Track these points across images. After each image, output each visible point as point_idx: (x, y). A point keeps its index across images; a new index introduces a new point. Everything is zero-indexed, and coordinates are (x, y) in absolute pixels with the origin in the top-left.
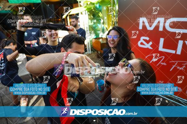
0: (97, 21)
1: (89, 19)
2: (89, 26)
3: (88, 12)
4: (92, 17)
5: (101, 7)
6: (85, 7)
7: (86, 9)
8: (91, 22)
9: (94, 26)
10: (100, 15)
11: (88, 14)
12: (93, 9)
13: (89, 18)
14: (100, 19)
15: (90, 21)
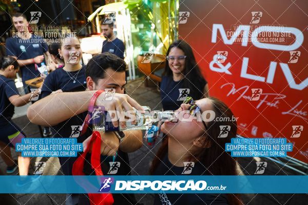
0: (144, 26)
1: (133, 22)
2: (133, 34)
3: (130, 11)
4: (137, 19)
5: (151, 3)
6: (125, 3)
7: (127, 5)
8: (136, 28)
9: (140, 34)
10: (151, 16)
11: (131, 15)
12: (139, 6)
13: (131, 21)
14: (151, 24)
15: (133, 26)
